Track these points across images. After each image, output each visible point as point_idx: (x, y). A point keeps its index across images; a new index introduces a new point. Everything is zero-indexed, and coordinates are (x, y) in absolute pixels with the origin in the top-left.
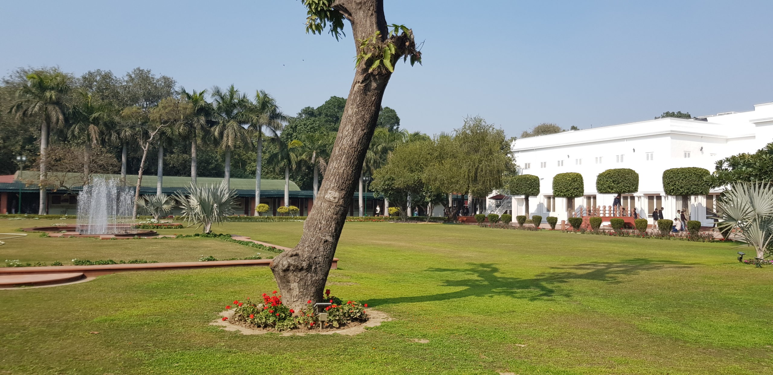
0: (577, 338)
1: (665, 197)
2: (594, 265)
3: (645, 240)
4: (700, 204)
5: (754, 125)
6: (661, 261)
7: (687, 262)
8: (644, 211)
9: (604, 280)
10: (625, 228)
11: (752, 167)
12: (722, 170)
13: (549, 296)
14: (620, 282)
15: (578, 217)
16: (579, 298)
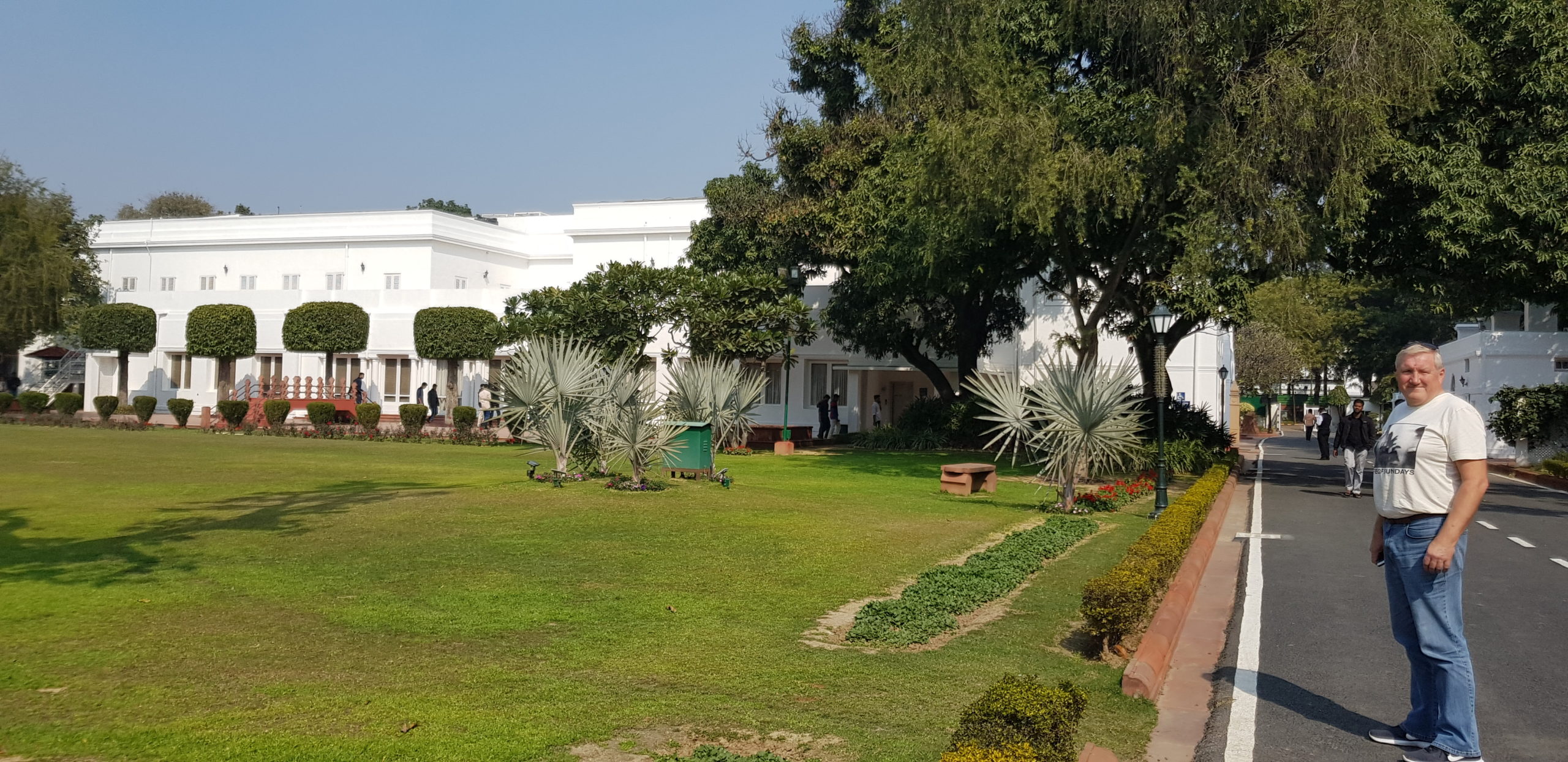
0: (193, 655)
1: (418, 362)
2: (259, 499)
3: (375, 445)
4: (478, 376)
5: (572, 240)
6: (395, 484)
7: (443, 484)
8: (377, 387)
9: (274, 529)
10: (337, 421)
11: (563, 312)
12: (516, 315)
13: (143, 572)
14: (308, 530)
15: (239, 399)
16: (213, 570)
